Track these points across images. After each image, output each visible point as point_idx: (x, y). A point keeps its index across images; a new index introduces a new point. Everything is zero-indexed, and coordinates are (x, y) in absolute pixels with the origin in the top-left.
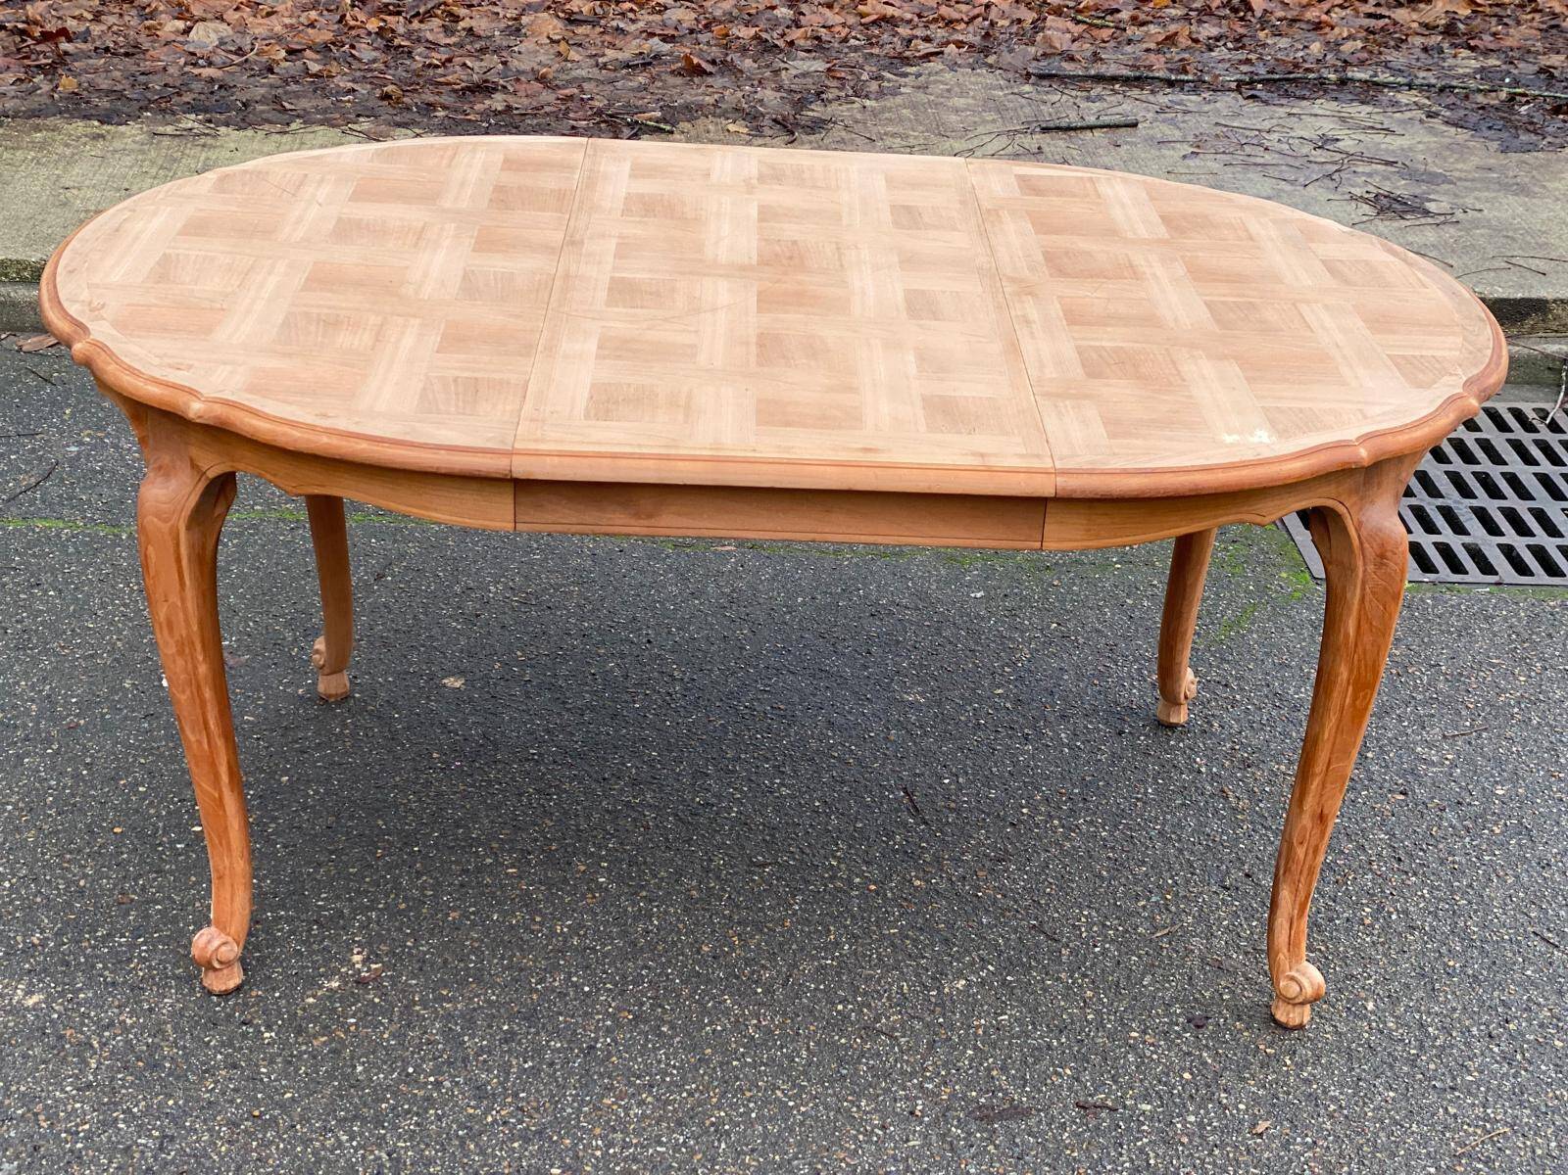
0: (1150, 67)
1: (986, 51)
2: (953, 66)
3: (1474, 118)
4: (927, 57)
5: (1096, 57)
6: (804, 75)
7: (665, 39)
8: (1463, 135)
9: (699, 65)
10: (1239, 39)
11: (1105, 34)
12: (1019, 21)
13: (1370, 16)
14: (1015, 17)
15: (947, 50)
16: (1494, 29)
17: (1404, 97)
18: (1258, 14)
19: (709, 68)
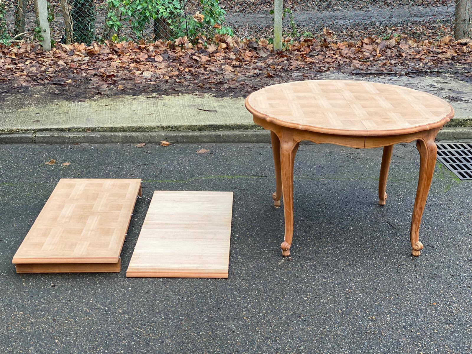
0: (382, 71)
1: (340, 69)
2: (333, 73)
3: (466, 79)
4: (326, 71)
5: (368, 69)
6: (298, 76)
7: (259, 70)
8: (465, 83)
9: (271, 75)
10: (401, 63)
11: (368, 63)
12: (345, 62)
13: (432, 56)
14: (344, 61)
15: (330, 69)
16: (464, 58)
17: (447, 75)
18: (404, 57)
19: (274, 76)
